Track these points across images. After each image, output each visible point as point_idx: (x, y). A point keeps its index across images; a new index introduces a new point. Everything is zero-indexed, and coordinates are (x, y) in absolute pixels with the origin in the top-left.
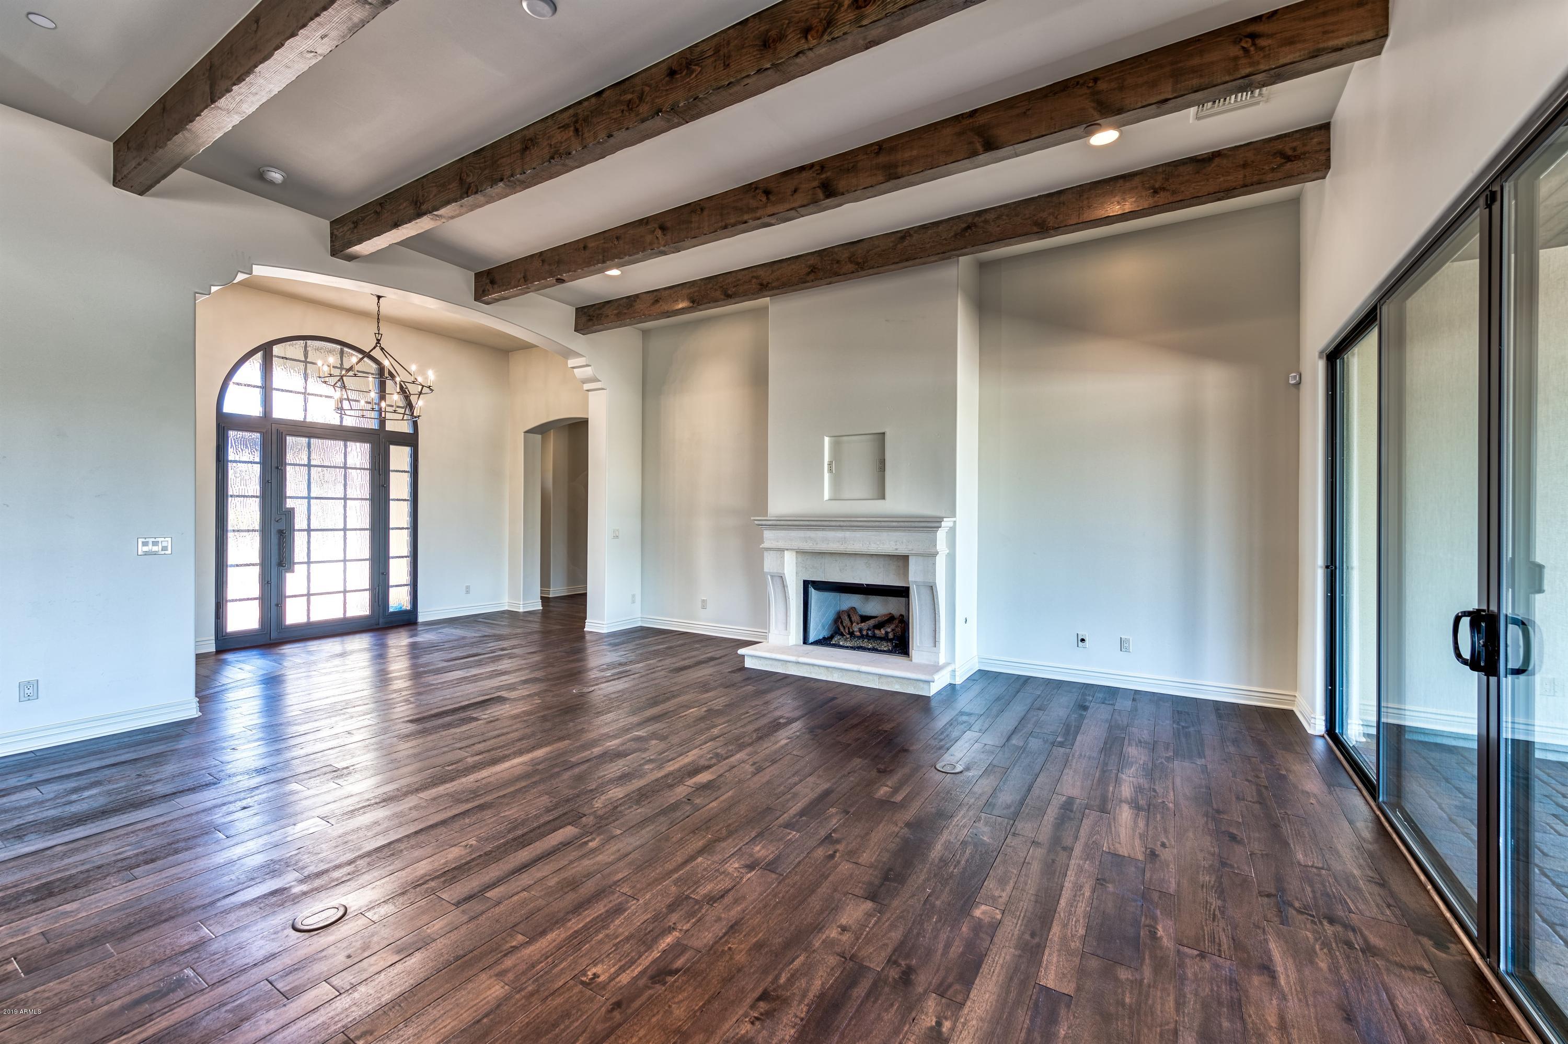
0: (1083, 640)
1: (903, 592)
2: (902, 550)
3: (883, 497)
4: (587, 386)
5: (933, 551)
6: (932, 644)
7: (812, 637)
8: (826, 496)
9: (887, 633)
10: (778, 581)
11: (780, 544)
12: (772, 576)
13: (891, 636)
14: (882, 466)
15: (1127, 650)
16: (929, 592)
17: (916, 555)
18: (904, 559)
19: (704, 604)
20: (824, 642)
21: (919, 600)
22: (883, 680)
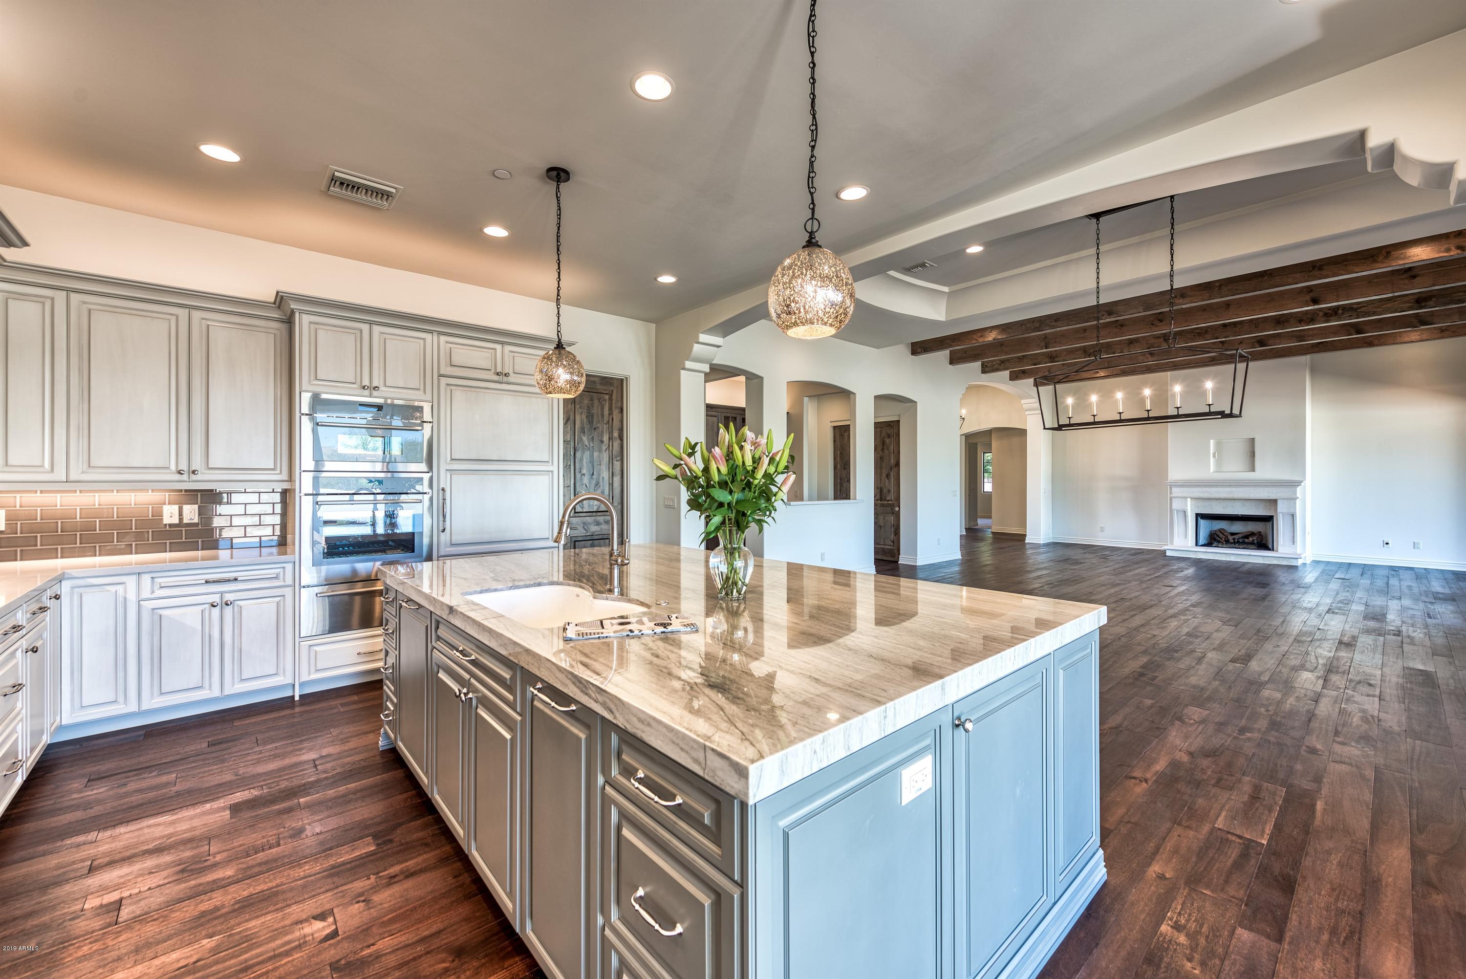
0: (1387, 544)
1: (1269, 519)
2: (1273, 497)
3: (1253, 470)
4: (1027, 413)
5: (1293, 497)
6: (1291, 543)
7: (1201, 542)
8: (1212, 470)
9: (1253, 540)
10: (1182, 514)
11: (1185, 495)
12: (1177, 511)
13: (1256, 541)
14: (1253, 454)
15: (1418, 548)
16: (1290, 517)
17: (1283, 499)
18: (1274, 502)
19: (1102, 530)
20: (1209, 544)
21: (1283, 521)
22: (1266, 559)
